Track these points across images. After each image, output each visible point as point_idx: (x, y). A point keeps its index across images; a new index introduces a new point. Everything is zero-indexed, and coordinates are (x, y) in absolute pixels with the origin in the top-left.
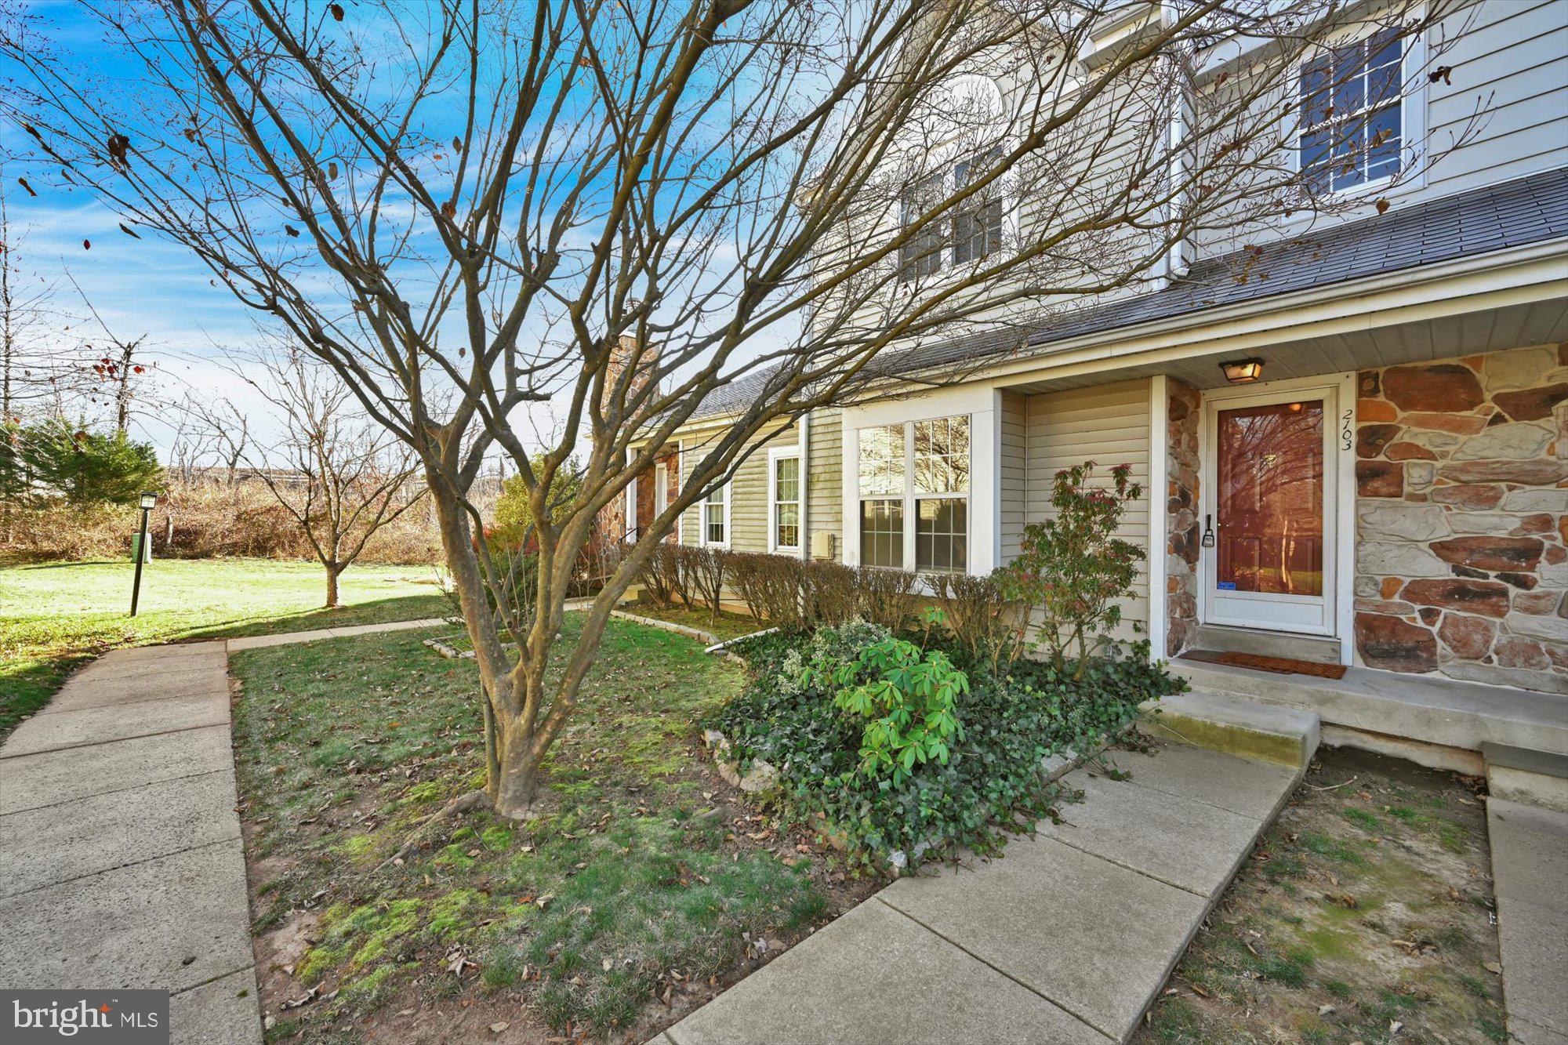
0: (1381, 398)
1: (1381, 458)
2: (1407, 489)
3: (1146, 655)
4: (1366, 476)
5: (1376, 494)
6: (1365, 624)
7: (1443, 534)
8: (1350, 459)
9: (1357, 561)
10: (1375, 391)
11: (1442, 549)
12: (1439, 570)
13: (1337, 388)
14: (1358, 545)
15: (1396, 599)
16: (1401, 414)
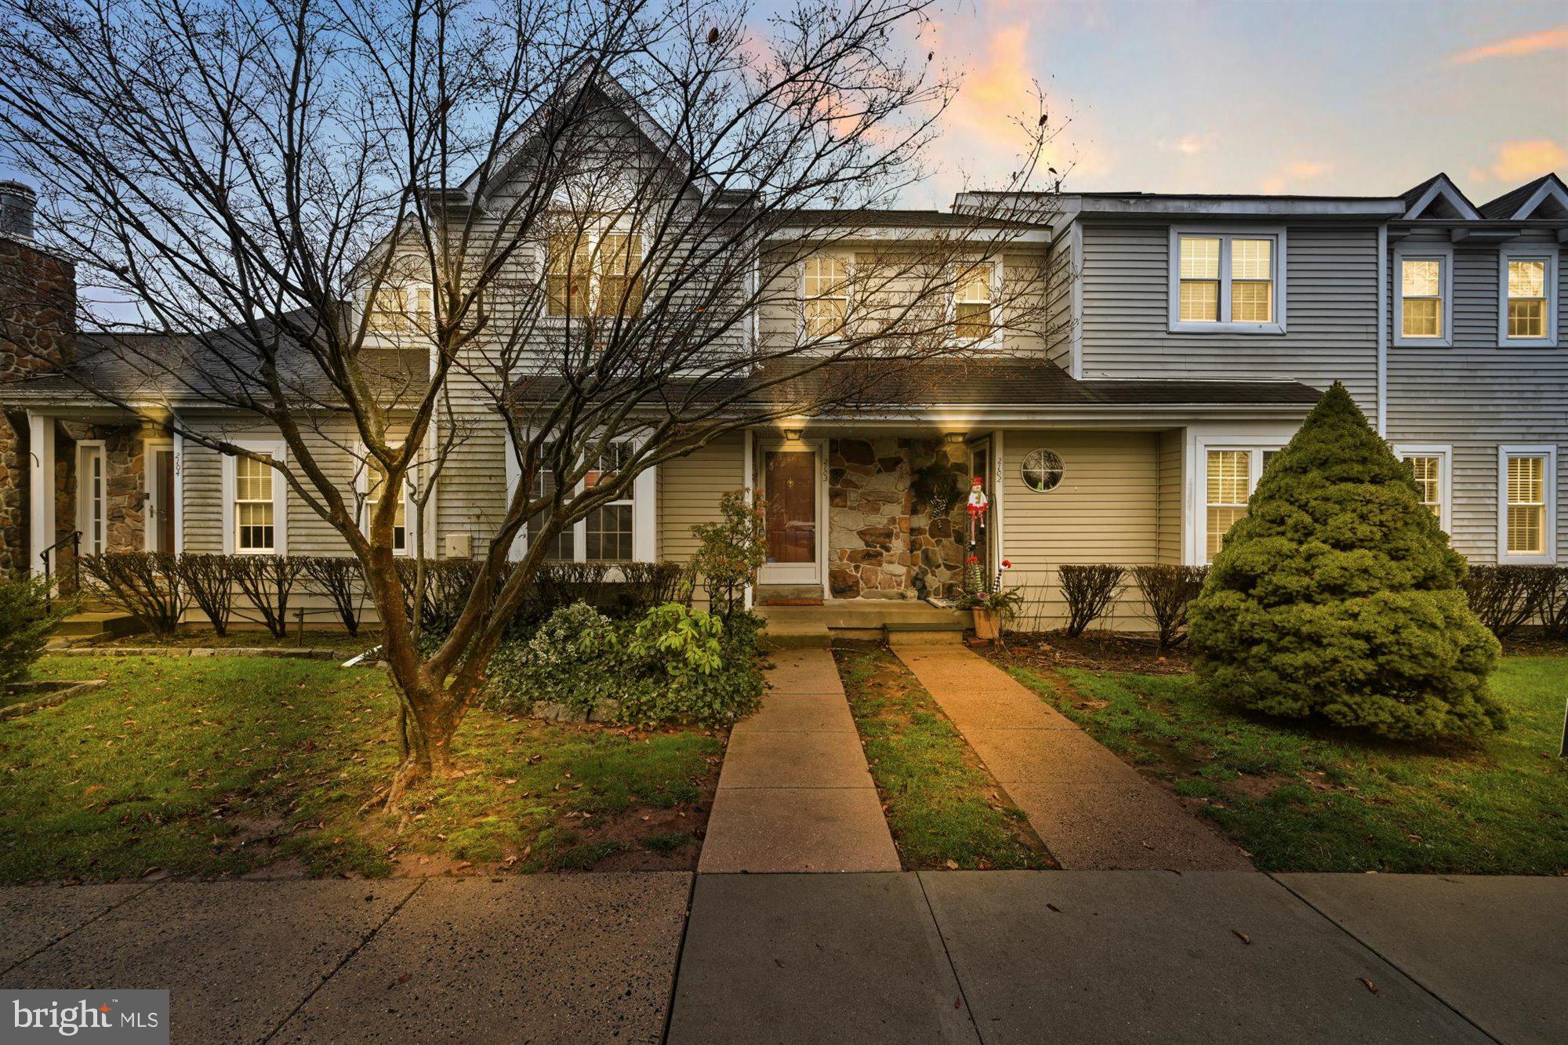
0: (839, 454)
1: (839, 486)
2: (849, 504)
3: (743, 607)
4: (834, 495)
5: (837, 506)
6: (833, 575)
7: (861, 527)
8: (826, 486)
9: (830, 542)
10: (836, 451)
11: (861, 534)
12: (859, 545)
13: (821, 446)
14: (830, 533)
15: (845, 561)
16: (846, 464)
